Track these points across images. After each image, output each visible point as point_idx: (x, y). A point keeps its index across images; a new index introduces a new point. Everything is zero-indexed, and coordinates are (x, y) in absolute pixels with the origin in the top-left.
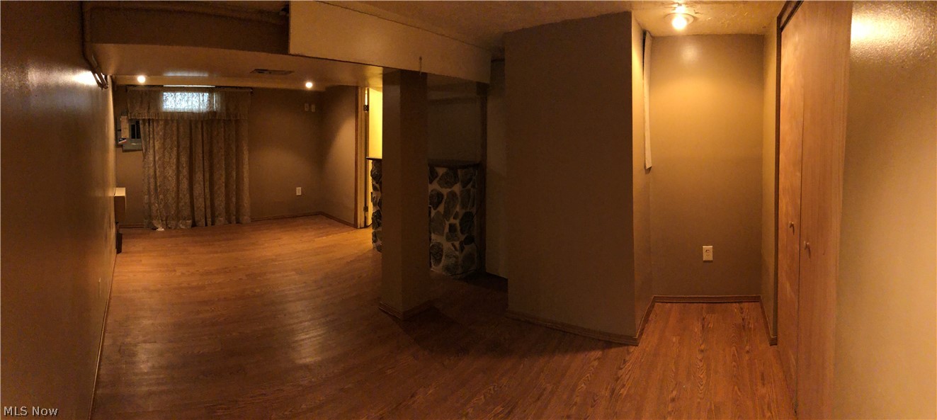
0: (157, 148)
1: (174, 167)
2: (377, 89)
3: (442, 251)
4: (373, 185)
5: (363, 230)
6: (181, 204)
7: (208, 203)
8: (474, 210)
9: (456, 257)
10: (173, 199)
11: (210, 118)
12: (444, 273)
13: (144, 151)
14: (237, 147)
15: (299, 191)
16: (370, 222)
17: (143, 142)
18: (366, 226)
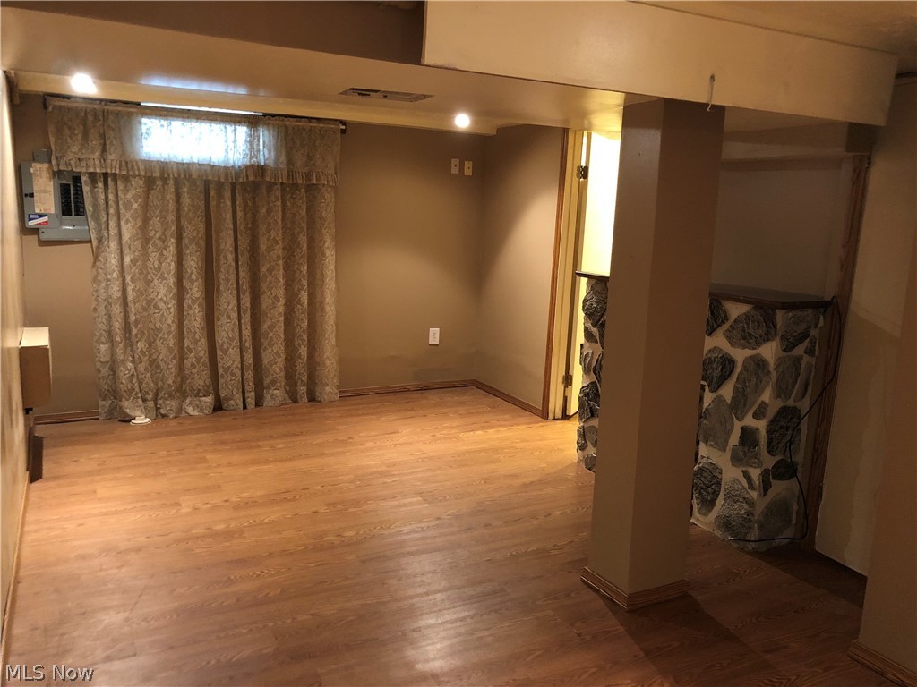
0: (126, 237)
1: (172, 280)
2: (609, 133)
3: (719, 484)
4: (586, 329)
5: (559, 424)
6: (187, 363)
7: (249, 359)
8: (804, 406)
9: (751, 503)
10: (170, 350)
11: (251, 178)
12: (718, 533)
13: (95, 243)
14: (311, 240)
15: (434, 336)
16: (574, 407)
17: (92, 224)
18: (565, 417)
